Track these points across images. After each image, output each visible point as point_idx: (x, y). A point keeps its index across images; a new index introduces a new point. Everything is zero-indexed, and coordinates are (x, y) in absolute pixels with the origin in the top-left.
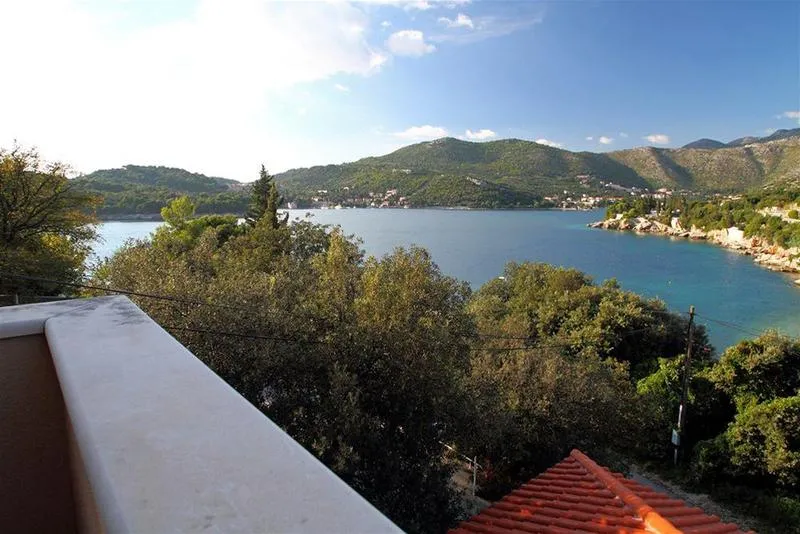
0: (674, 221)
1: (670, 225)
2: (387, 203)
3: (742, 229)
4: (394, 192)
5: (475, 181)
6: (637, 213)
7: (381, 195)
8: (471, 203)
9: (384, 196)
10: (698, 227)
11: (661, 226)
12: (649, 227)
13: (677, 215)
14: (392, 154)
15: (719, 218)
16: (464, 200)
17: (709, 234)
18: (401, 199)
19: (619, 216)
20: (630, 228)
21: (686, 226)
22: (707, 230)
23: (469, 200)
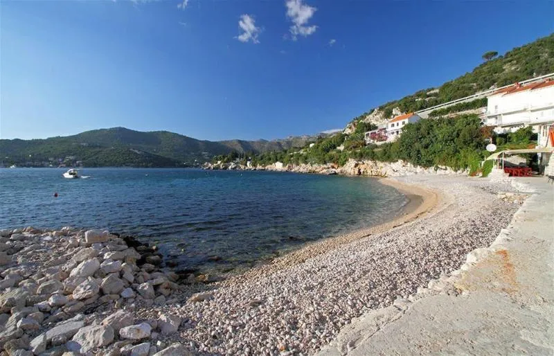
0: (248, 163)
1: (246, 165)
2: (64, 165)
3: (282, 162)
4: (71, 158)
5: (136, 151)
6: (229, 161)
7: (60, 160)
8: (133, 164)
9: (63, 160)
10: (260, 165)
11: (242, 167)
12: (235, 168)
13: (249, 160)
14: (77, 135)
15: (270, 159)
16: (127, 162)
17: (266, 168)
18: (77, 162)
19: (219, 162)
20: (226, 168)
21: (254, 165)
22: (265, 166)
23: (132, 162)
